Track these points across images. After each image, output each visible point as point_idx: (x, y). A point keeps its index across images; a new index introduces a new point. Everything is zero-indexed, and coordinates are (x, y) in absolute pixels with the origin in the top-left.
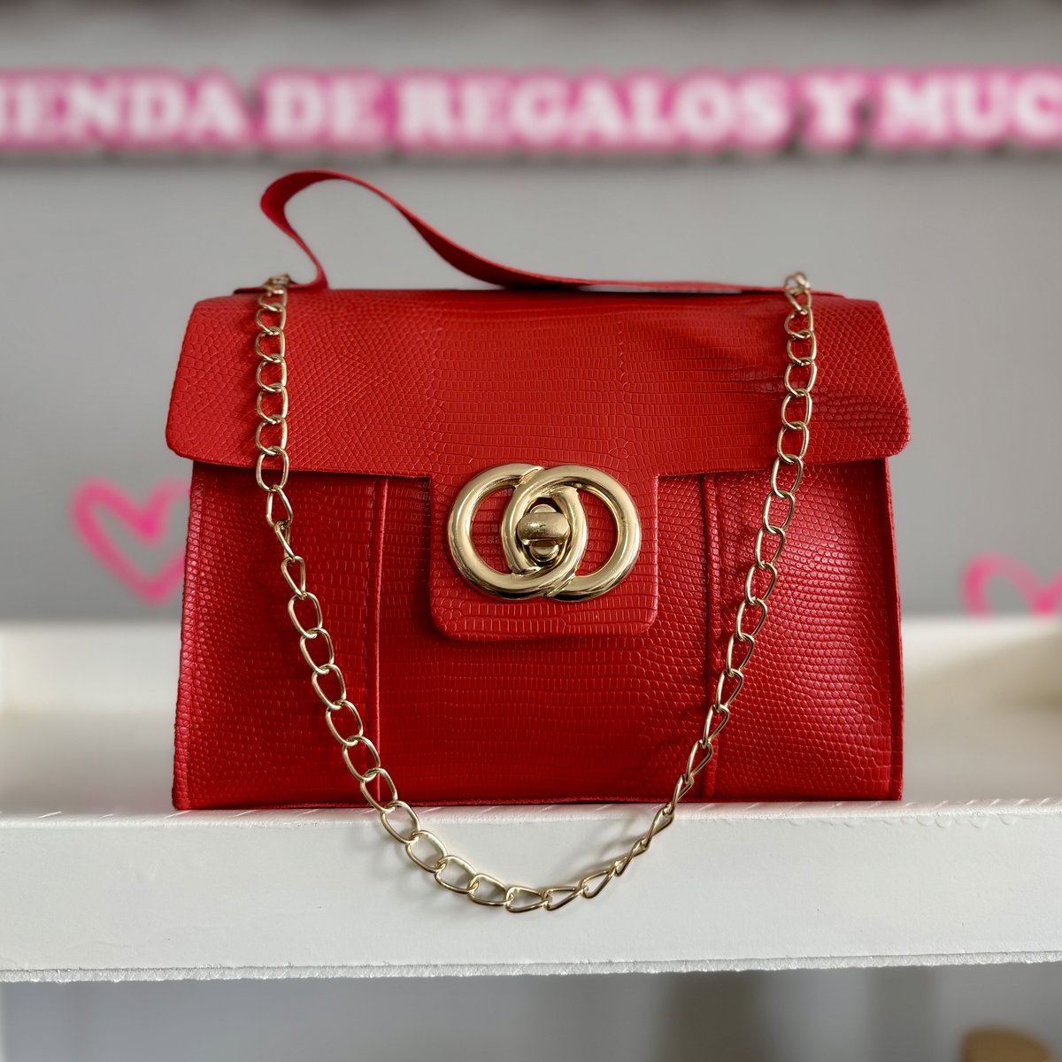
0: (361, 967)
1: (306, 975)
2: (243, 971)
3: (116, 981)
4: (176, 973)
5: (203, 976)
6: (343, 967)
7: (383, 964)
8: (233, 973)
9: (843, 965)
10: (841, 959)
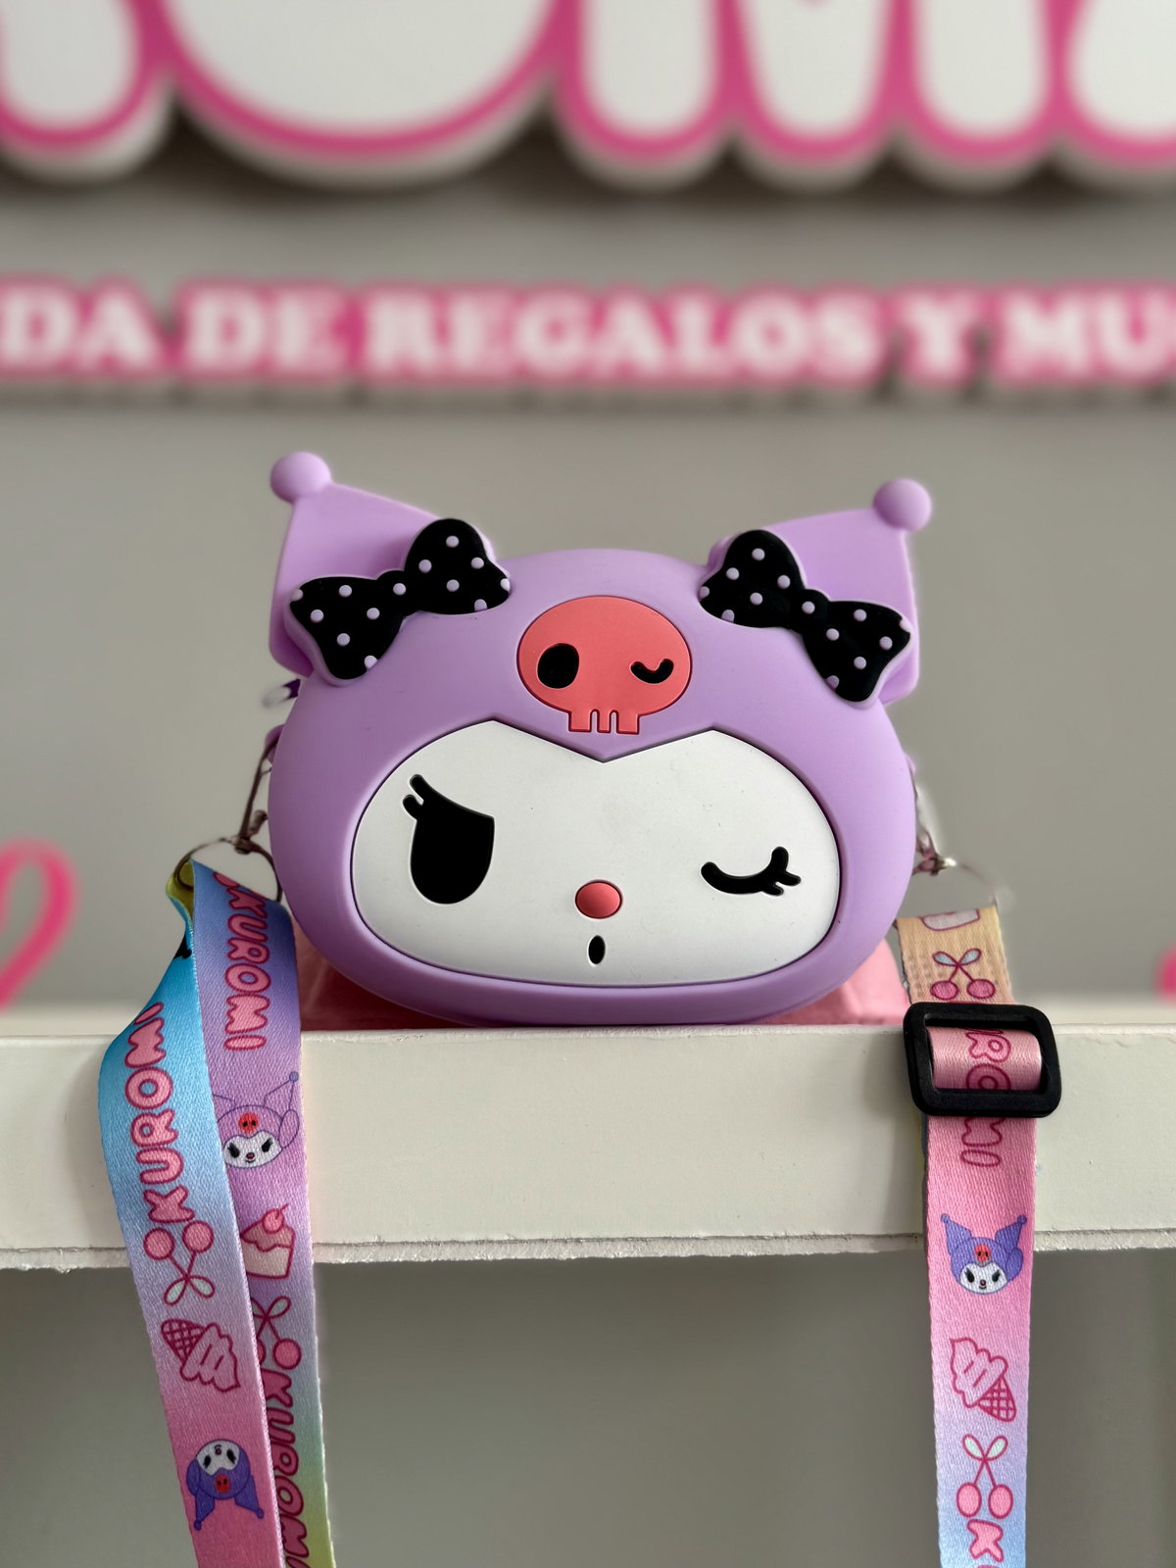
0: (477, 1243)
1: (400, 1257)
6: (454, 1242)
7: (506, 1238)
9: (1129, 1243)
10: (1125, 1234)
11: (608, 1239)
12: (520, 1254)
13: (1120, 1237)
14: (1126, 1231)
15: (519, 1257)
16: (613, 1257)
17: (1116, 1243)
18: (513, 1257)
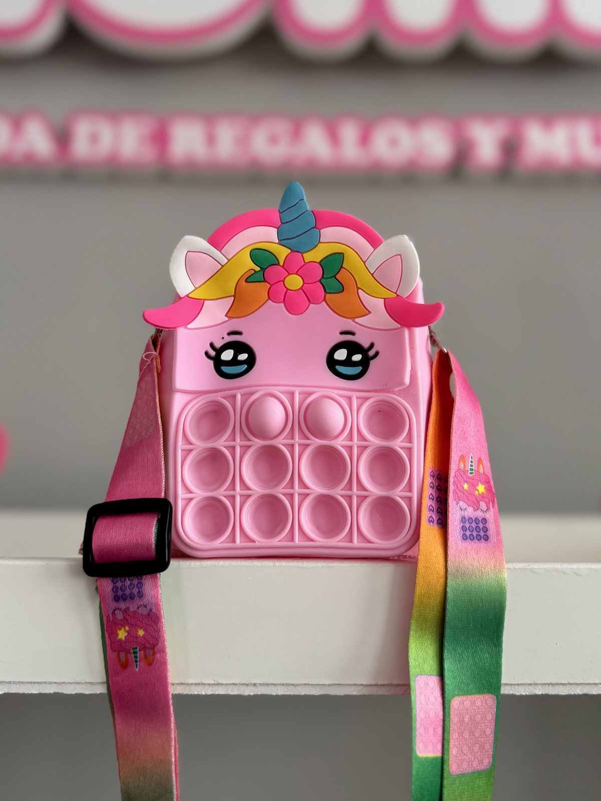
9: (578, 691)
10: (576, 686)
11: (272, 684)
12: (221, 691)
13: (573, 687)
14: (577, 684)
15: (220, 693)
16: (275, 694)
17: (571, 691)
18: (217, 693)
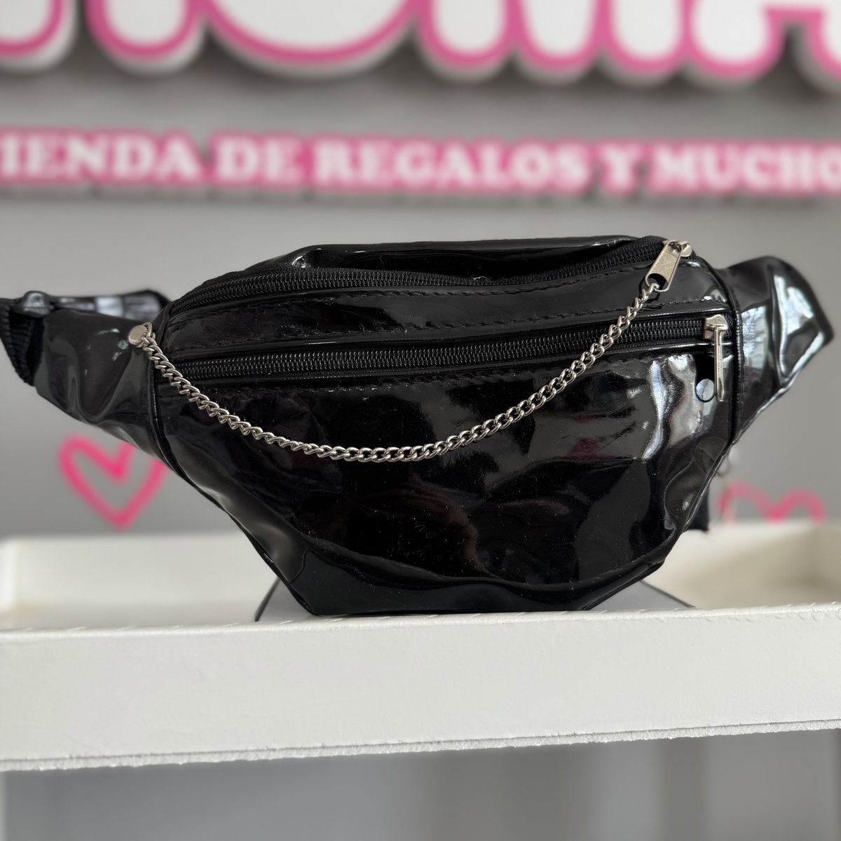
0: (380, 745)
1: (336, 753)
2: (285, 752)
3: (181, 763)
4: (230, 755)
5: (252, 757)
6: (366, 745)
7: (397, 742)
8: (277, 753)
